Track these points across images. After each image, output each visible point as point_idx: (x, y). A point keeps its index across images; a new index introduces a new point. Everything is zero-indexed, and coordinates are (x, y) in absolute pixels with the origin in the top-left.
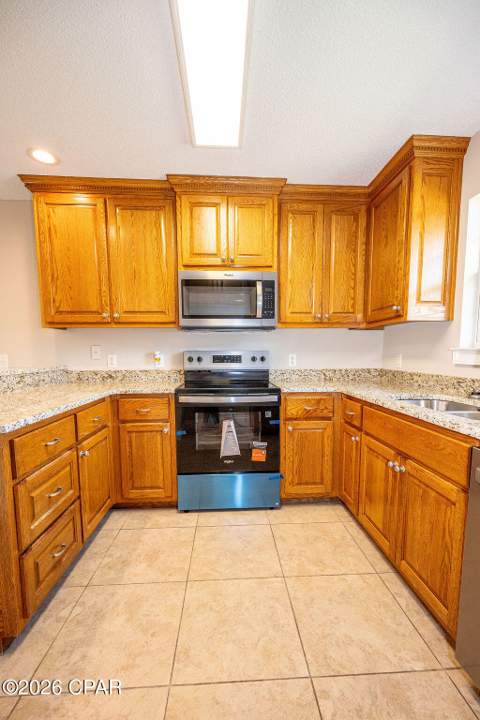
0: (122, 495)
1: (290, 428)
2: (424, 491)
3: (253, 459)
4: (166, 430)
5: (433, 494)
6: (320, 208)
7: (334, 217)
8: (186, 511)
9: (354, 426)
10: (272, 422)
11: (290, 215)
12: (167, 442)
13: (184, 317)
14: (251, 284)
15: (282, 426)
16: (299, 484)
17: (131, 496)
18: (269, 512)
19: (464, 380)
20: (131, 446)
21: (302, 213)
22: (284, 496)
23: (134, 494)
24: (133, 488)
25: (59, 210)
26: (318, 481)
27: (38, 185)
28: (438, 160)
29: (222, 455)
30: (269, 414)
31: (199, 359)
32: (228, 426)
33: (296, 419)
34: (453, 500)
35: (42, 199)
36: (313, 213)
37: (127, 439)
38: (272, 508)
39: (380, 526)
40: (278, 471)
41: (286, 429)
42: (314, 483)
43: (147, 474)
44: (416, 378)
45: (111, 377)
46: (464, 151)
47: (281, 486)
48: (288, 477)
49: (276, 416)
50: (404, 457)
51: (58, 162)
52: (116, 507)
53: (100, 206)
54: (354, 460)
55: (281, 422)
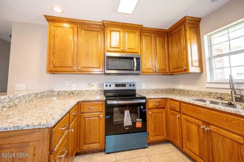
0: (80, 149)
1: (150, 113)
2: (222, 138)
3: (137, 126)
4: (101, 116)
5: (228, 140)
6: (153, 35)
7: (157, 38)
8: (109, 153)
9: (177, 111)
10: (143, 111)
11: (143, 37)
12: (101, 121)
13: (107, 69)
14: (132, 58)
15: (147, 112)
16: (155, 136)
17: (84, 148)
18: (144, 149)
19: (212, 93)
20: (85, 124)
21: (147, 36)
22: (149, 142)
23: (85, 147)
24: (85, 144)
25: (59, 29)
26: (162, 134)
27: (51, 19)
28: (193, 24)
29: (124, 125)
30: (142, 107)
31: (110, 86)
32: (127, 113)
33: (152, 109)
34: (242, 142)
35: (52, 24)
36: (151, 37)
37: (83, 121)
38: (144, 148)
39: (198, 153)
40: (146, 131)
41: (149, 113)
42: (160, 135)
43: (92, 136)
44: (190, 92)
45: (72, 93)
46: (199, 22)
47: (148, 137)
48: (150, 133)
49: (145, 108)
50: (208, 124)
51: (63, 12)
52: (77, 154)
53: (76, 29)
54: (178, 124)
55: (147, 110)
